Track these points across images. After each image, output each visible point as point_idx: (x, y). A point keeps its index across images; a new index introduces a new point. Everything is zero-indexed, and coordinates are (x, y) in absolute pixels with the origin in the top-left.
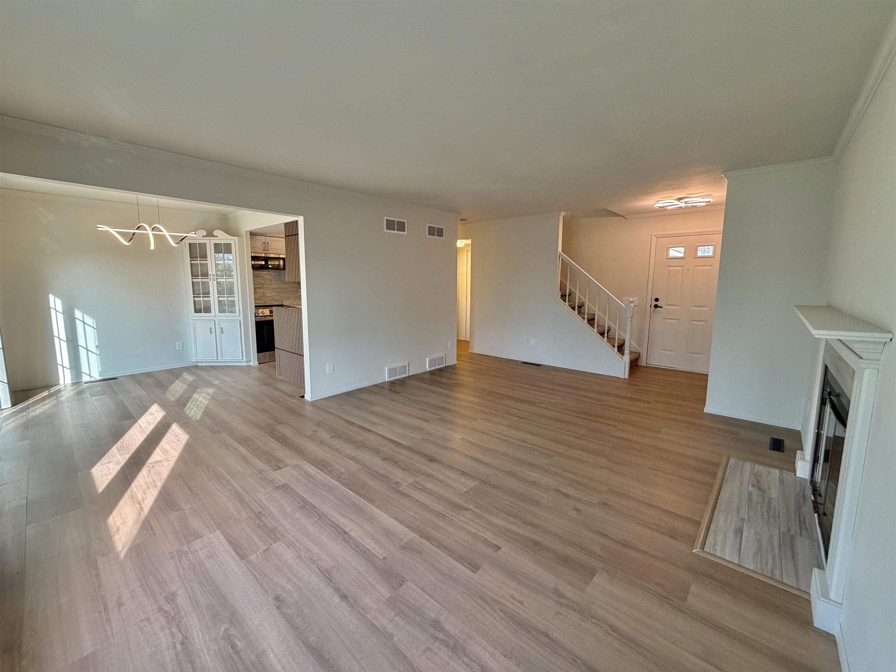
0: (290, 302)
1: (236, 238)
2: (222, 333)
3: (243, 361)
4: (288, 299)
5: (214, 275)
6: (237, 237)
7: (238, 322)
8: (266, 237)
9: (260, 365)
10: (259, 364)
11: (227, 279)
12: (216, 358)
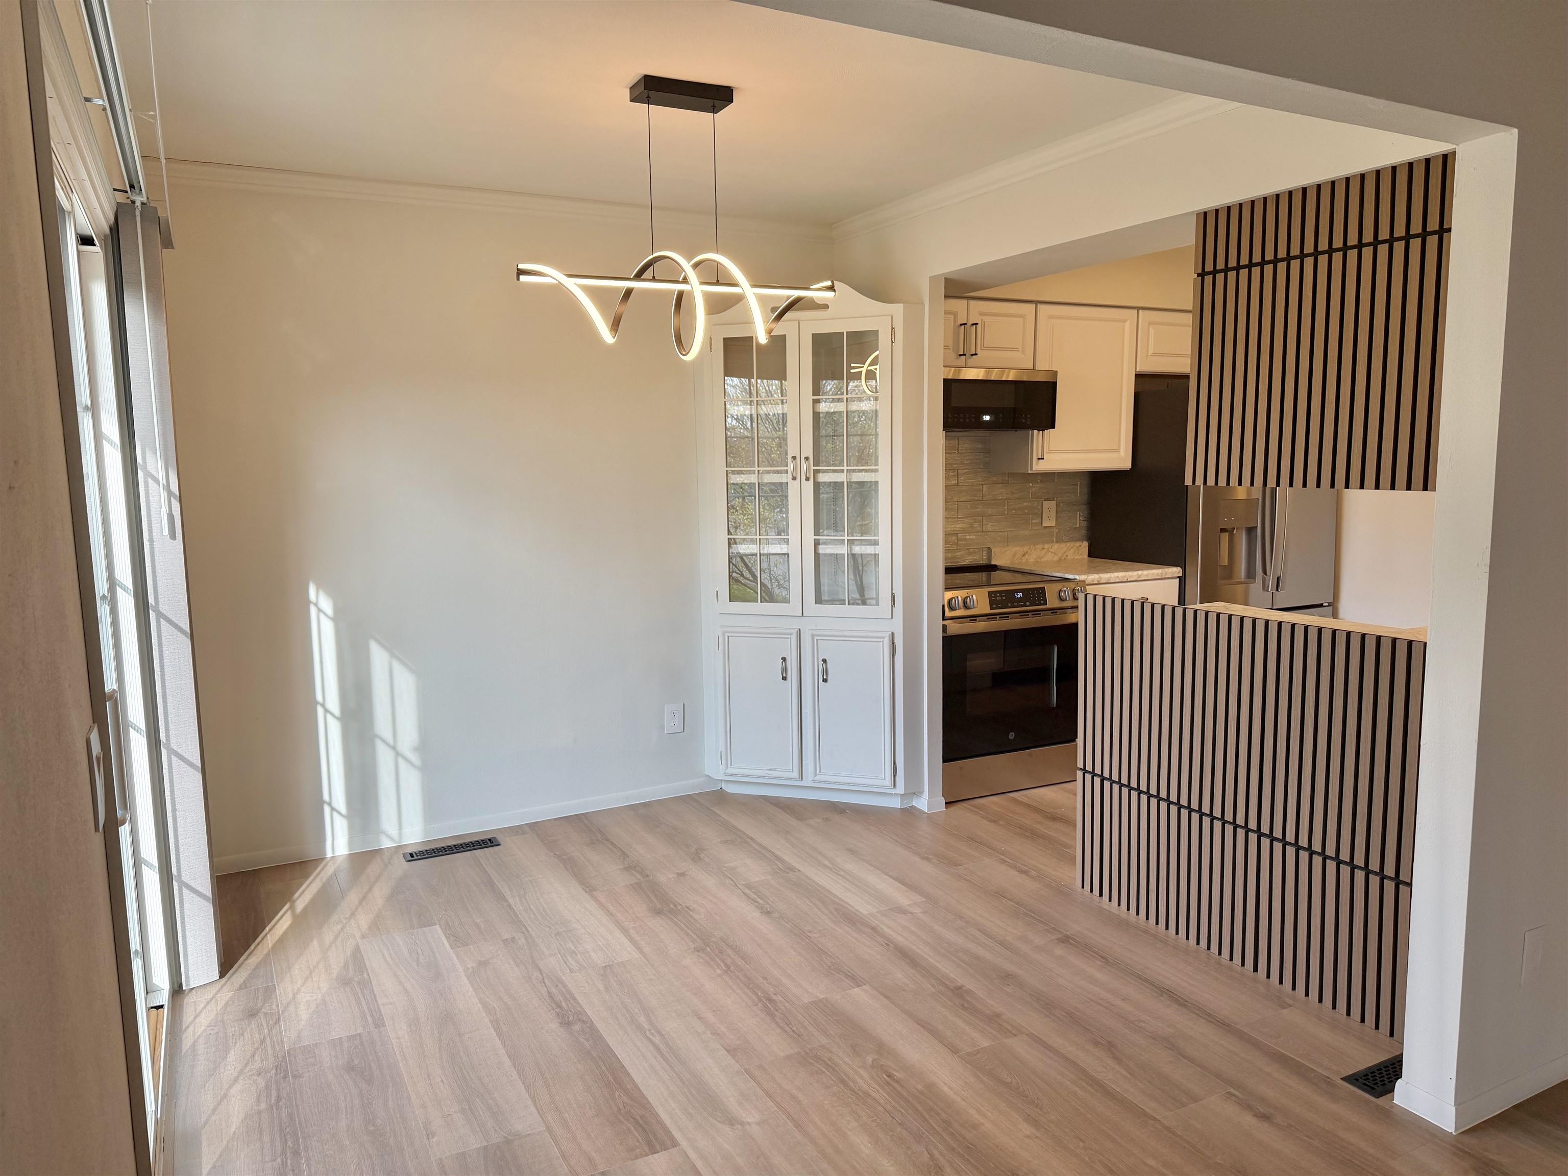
0: (1014, 555)
1: (897, 309)
2: (825, 680)
3: (893, 791)
4: (1007, 541)
5: (807, 459)
6: (902, 305)
7: (887, 642)
8: (972, 302)
9: (956, 809)
10: (948, 804)
11: (854, 471)
12: (795, 774)
